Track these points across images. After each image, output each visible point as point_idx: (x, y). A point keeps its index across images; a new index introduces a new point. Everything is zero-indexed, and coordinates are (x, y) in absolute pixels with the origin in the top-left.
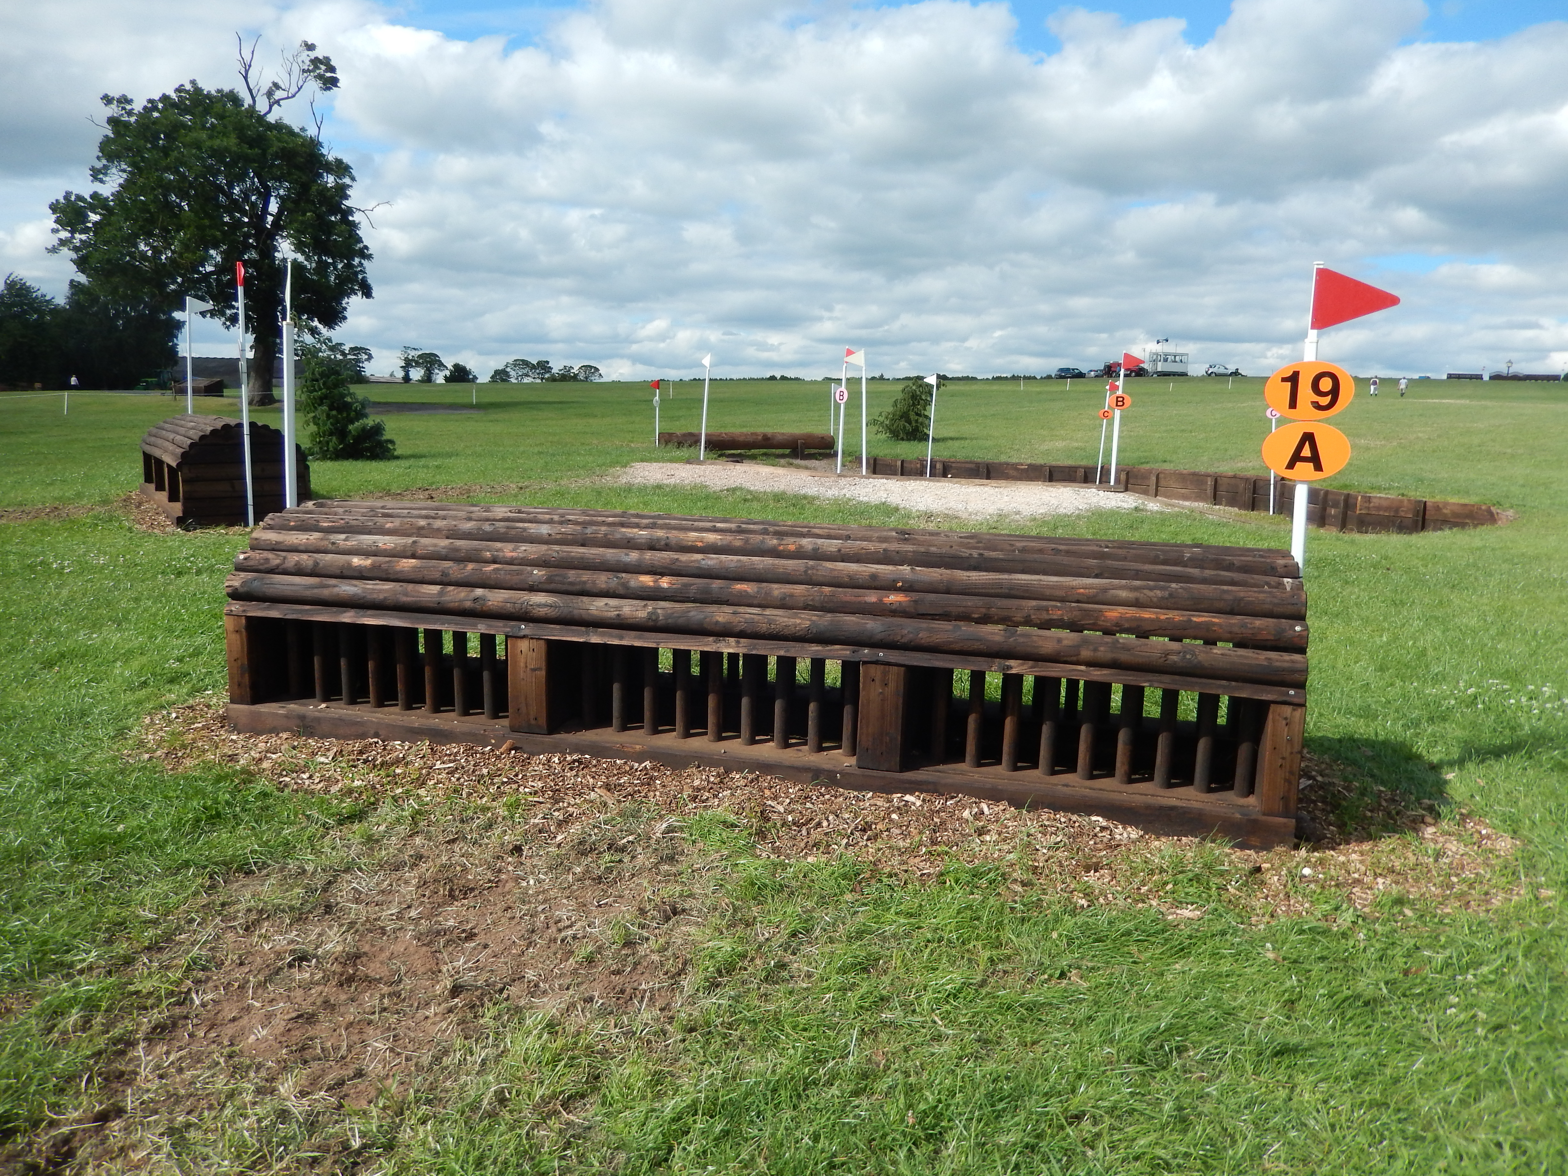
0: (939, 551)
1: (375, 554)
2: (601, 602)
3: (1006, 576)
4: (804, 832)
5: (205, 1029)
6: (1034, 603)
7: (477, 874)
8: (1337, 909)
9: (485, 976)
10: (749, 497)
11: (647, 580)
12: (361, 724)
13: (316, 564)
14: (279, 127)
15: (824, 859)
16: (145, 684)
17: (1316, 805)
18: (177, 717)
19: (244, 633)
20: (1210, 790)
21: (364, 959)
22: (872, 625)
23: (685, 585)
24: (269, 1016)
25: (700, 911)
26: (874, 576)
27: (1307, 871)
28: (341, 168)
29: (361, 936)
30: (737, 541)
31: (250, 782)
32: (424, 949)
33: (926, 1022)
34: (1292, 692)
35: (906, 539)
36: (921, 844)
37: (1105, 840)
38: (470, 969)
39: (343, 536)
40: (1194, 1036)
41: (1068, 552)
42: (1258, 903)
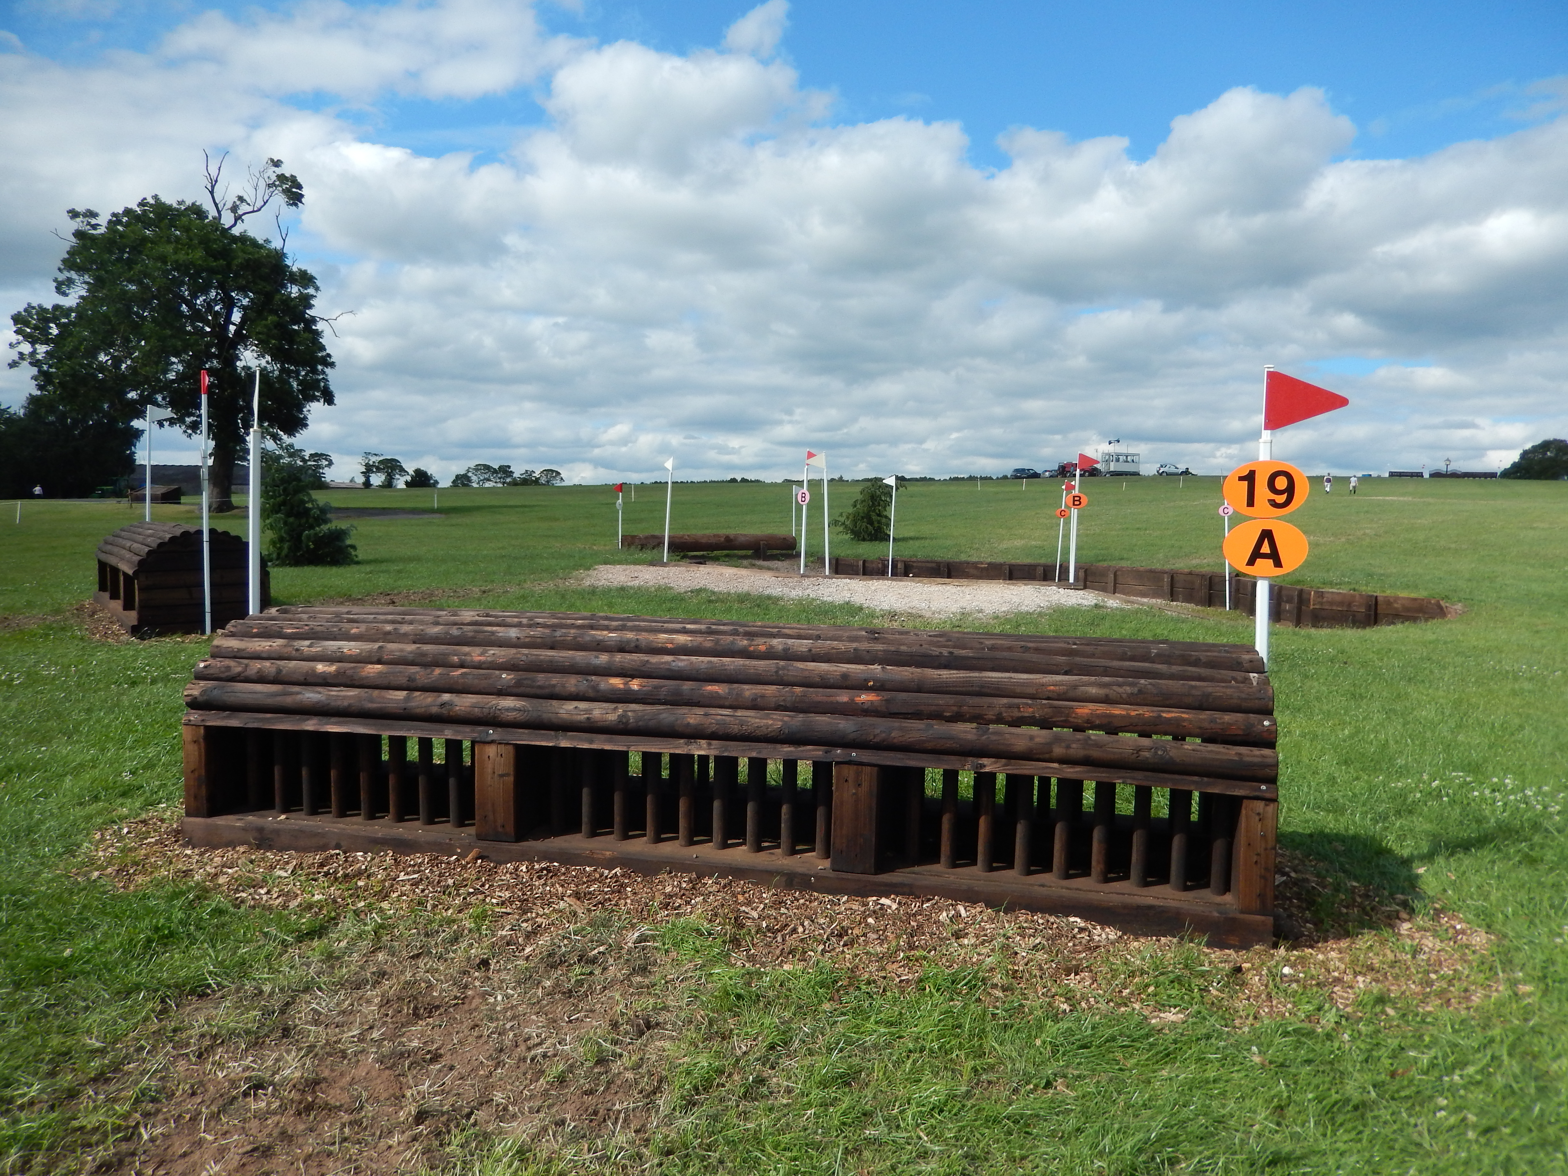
0: (909, 650)
1: (340, 661)
2: (570, 706)
3: (976, 674)
4: (779, 939)
5: (153, 1166)
6: (1005, 701)
7: (443, 990)
8: (1319, 1009)
9: (451, 1100)
10: (713, 598)
11: (617, 682)
12: (323, 835)
13: (279, 671)
14: (243, 239)
15: (800, 966)
16: (96, 798)
17: (1291, 902)
18: (128, 833)
19: (202, 744)
20: (1186, 889)
21: (323, 1085)
22: (845, 725)
23: (656, 687)
24: (222, 1151)
25: (674, 1024)
26: (845, 676)
27: (1286, 970)
28: (305, 279)
29: (320, 1060)
30: (708, 642)
31: (206, 899)
32: (387, 1072)
33: (911, 1138)
34: (1263, 787)
35: (876, 638)
36: (898, 949)
37: (1084, 941)
38: (436, 1093)
39: (307, 643)
40: (1186, 1146)
41: (1037, 650)
42: (1240, 1004)
